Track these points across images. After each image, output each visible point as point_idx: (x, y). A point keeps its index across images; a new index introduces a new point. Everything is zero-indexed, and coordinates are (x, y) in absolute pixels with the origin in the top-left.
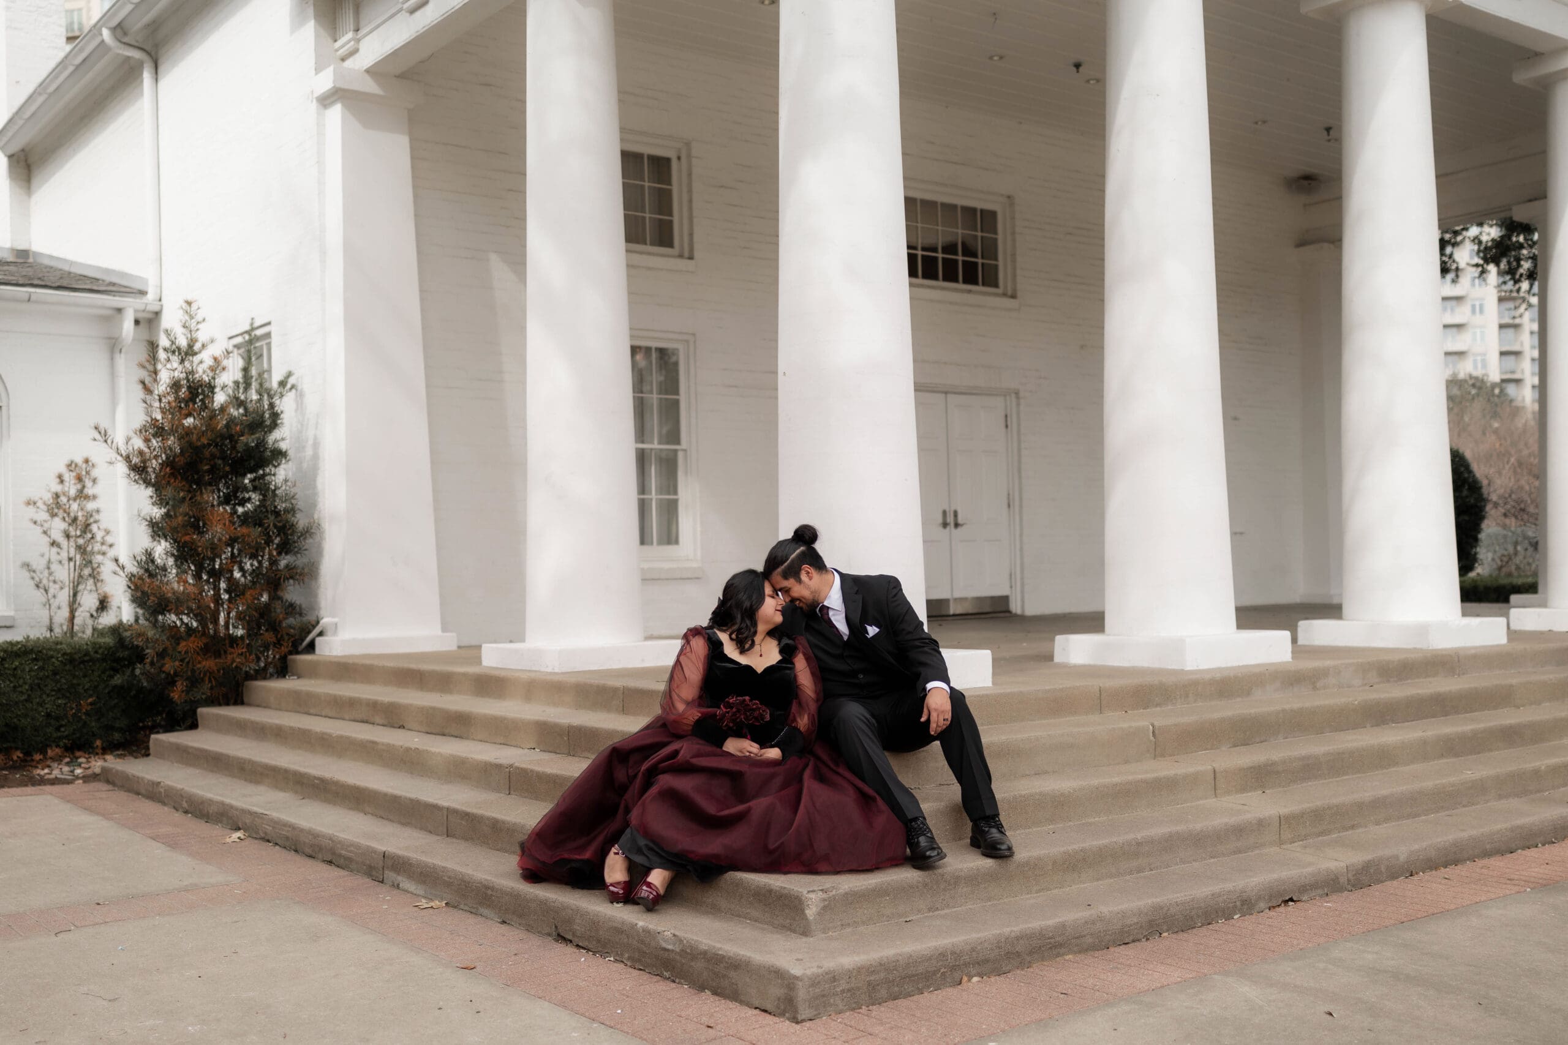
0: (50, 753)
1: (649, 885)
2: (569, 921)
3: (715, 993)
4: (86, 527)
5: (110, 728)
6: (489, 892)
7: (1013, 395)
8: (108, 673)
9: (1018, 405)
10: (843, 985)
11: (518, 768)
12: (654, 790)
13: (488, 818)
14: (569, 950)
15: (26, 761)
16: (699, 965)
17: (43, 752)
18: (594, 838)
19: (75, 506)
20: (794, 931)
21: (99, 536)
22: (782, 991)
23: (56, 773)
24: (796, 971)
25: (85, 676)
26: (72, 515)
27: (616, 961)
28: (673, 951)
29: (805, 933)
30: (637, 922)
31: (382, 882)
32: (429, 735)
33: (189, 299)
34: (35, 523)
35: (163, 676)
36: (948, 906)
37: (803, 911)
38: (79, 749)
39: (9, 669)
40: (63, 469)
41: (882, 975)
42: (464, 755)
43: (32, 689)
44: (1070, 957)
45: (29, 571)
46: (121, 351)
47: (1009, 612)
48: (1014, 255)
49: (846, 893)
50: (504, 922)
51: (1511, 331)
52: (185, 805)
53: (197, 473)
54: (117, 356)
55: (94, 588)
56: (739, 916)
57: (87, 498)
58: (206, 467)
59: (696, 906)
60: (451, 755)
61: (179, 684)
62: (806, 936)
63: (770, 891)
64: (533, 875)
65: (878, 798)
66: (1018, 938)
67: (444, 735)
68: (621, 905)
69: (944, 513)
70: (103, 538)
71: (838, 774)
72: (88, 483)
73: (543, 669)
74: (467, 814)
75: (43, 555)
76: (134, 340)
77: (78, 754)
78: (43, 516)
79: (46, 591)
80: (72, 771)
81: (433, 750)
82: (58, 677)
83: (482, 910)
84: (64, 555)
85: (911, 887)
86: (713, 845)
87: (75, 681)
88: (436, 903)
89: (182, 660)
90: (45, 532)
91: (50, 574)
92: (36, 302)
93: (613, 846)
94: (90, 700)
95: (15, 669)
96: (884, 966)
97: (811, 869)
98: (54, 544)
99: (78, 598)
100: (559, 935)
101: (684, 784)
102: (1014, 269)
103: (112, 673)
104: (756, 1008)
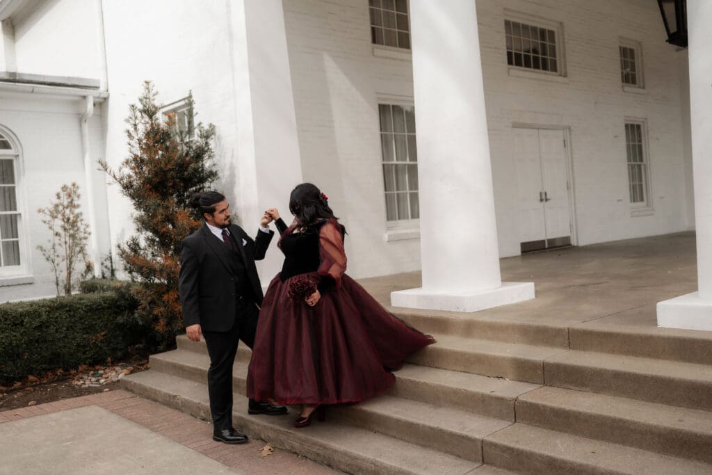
0: (80, 368)
4: (74, 224)
5: (114, 350)
7: (567, 130)
8: (112, 316)
9: (570, 134)
15: (66, 375)
17: (77, 369)
19: (67, 211)
21: (82, 229)
23: (88, 384)
25: (99, 318)
26: (67, 217)
33: (148, 80)
34: (45, 222)
35: (151, 316)
38: (97, 364)
39: (52, 318)
40: (59, 190)
43: (67, 330)
45: (42, 250)
46: (85, 121)
47: (570, 245)
48: (564, 54)
52: (202, 414)
53: (166, 188)
54: (83, 124)
55: (83, 259)
57: (75, 207)
58: (170, 184)
61: (161, 321)
69: (541, 194)
70: (84, 230)
72: (76, 199)
75: (49, 241)
76: (93, 114)
77: (97, 367)
78: (48, 218)
79: (53, 262)
80: (98, 381)
82: (83, 321)
84: (63, 240)
87: (94, 323)
89: (165, 307)
90: (50, 228)
91: (55, 252)
92: (37, 93)
94: (103, 333)
95: (57, 318)
98: (57, 234)
99: (73, 265)
102: (565, 62)
103: (115, 315)
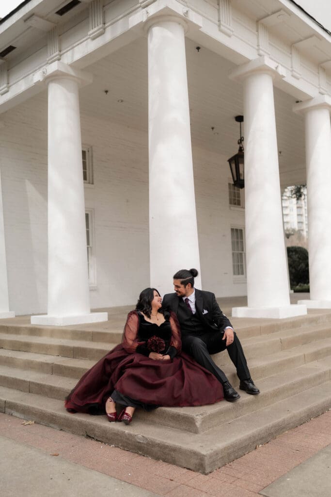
1: (127, 414)
2: (93, 430)
3: (164, 461)
6: (54, 417)
10: (220, 456)
11: (56, 364)
12: (125, 375)
13: (48, 386)
14: (94, 442)
16: (156, 449)
18: (98, 395)
20: (191, 432)
22: (198, 461)
24: (204, 452)
27: (115, 447)
28: (143, 443)
29: (196, 432)
30: (125, 431)
31: (4, 413)
32: (14, 351)
36: (241, 415)
37: (195, 423)
41: (232, 450)
42: (32, 359)
44: (287, 432)
49: (209, 415)
50: (61, 430)
51: (300, 216)
56: (164, 425)
59: (144, 421)
60: (27, 360)
62: (197, 433)
63: (179, 415)
64: (72, 411)
65: (212, 375)
66: (272, 427)
67: (20, 351)
68: (114, 423)
71: (195, 366)
73: (56, 325)
74: (38, 384)
81: (19, 357)
83: (51, 425)
85: (230, 409)
86: (151, 396)
88: (30, 422)
93: (108, 398)
96: (233, 446)
97: (191, 405)
100: (87, 435)
101: (138, 372)
104: (184, 468)
